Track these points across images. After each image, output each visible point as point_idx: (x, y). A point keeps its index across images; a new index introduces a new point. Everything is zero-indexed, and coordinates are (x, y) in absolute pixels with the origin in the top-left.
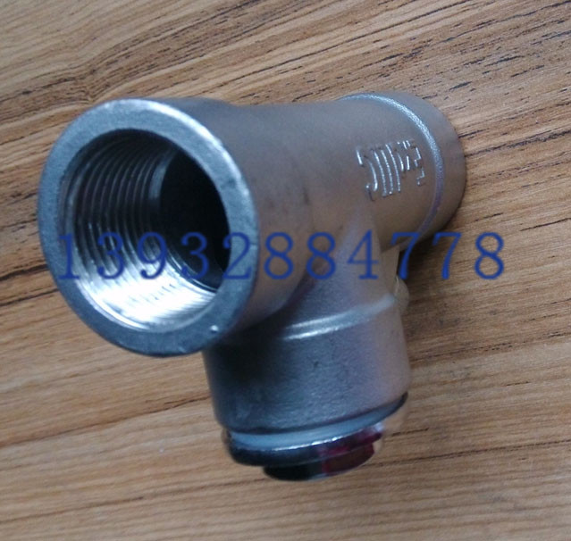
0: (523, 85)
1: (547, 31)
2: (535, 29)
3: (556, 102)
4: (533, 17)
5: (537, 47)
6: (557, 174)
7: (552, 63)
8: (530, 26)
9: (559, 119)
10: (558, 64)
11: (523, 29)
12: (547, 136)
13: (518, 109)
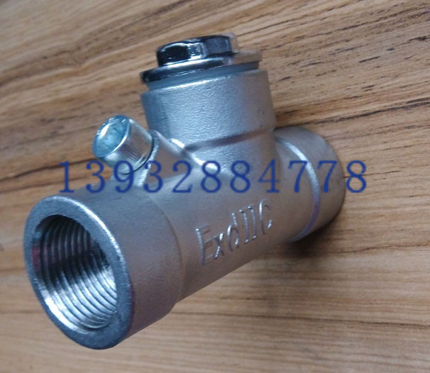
0: (323, 82)
1: (338, 46)
2: (331, 44)
3: (344, 96)
4: (330, 36)
5: (332, 57)
6: (344, 145)
7: (342, 69)
8: (328, 42)
9: (346, 108)
10: (345, 70)
11: (324, 44)
12: (338, 118)
13: (321, 98)
